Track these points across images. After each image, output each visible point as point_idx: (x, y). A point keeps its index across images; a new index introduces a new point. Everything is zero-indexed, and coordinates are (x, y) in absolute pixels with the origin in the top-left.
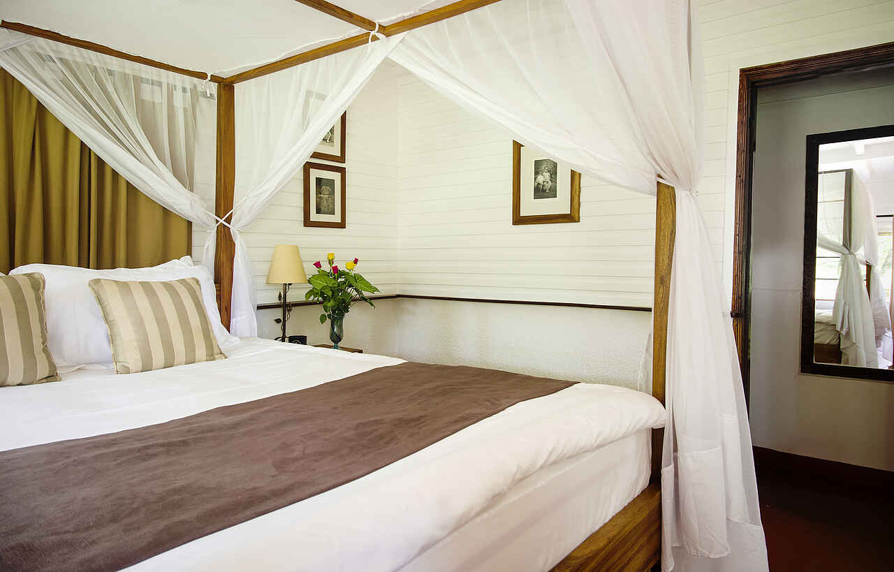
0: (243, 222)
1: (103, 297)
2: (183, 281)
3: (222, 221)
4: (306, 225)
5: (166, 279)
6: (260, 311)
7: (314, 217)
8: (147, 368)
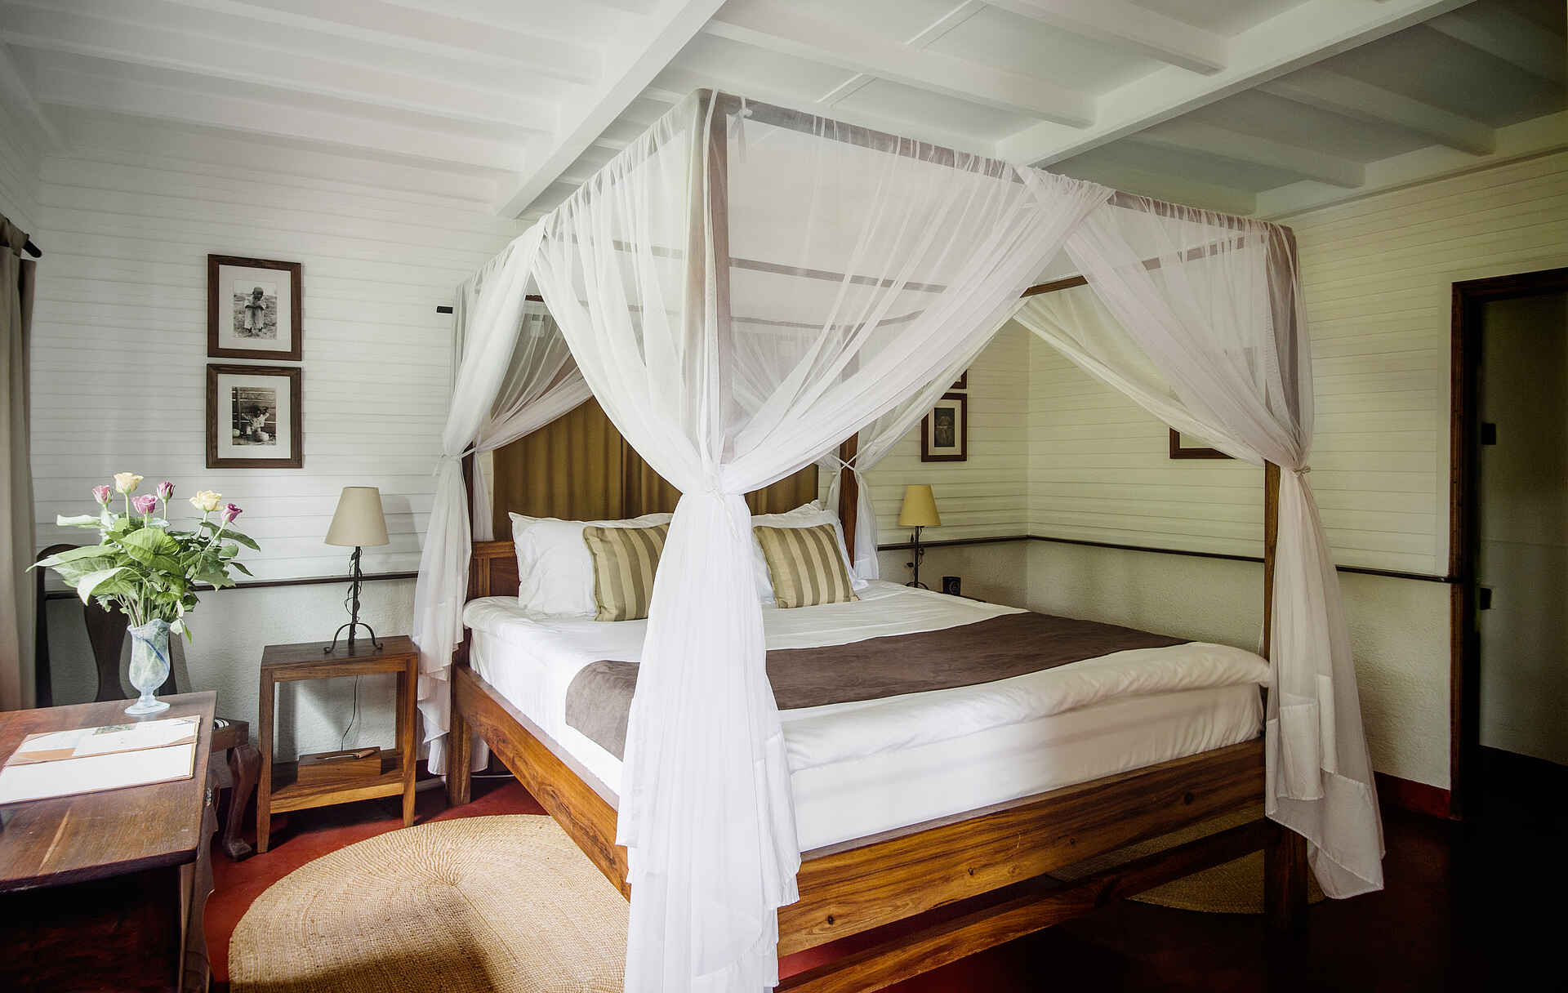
0: (866, 466)
1: (764, 542)
2: (821, 527)
3: (846, 465)
4: (923, 460)
5: (809, 526)
6: (880, 552)
7: (934, 451)
8: (799, 605)
